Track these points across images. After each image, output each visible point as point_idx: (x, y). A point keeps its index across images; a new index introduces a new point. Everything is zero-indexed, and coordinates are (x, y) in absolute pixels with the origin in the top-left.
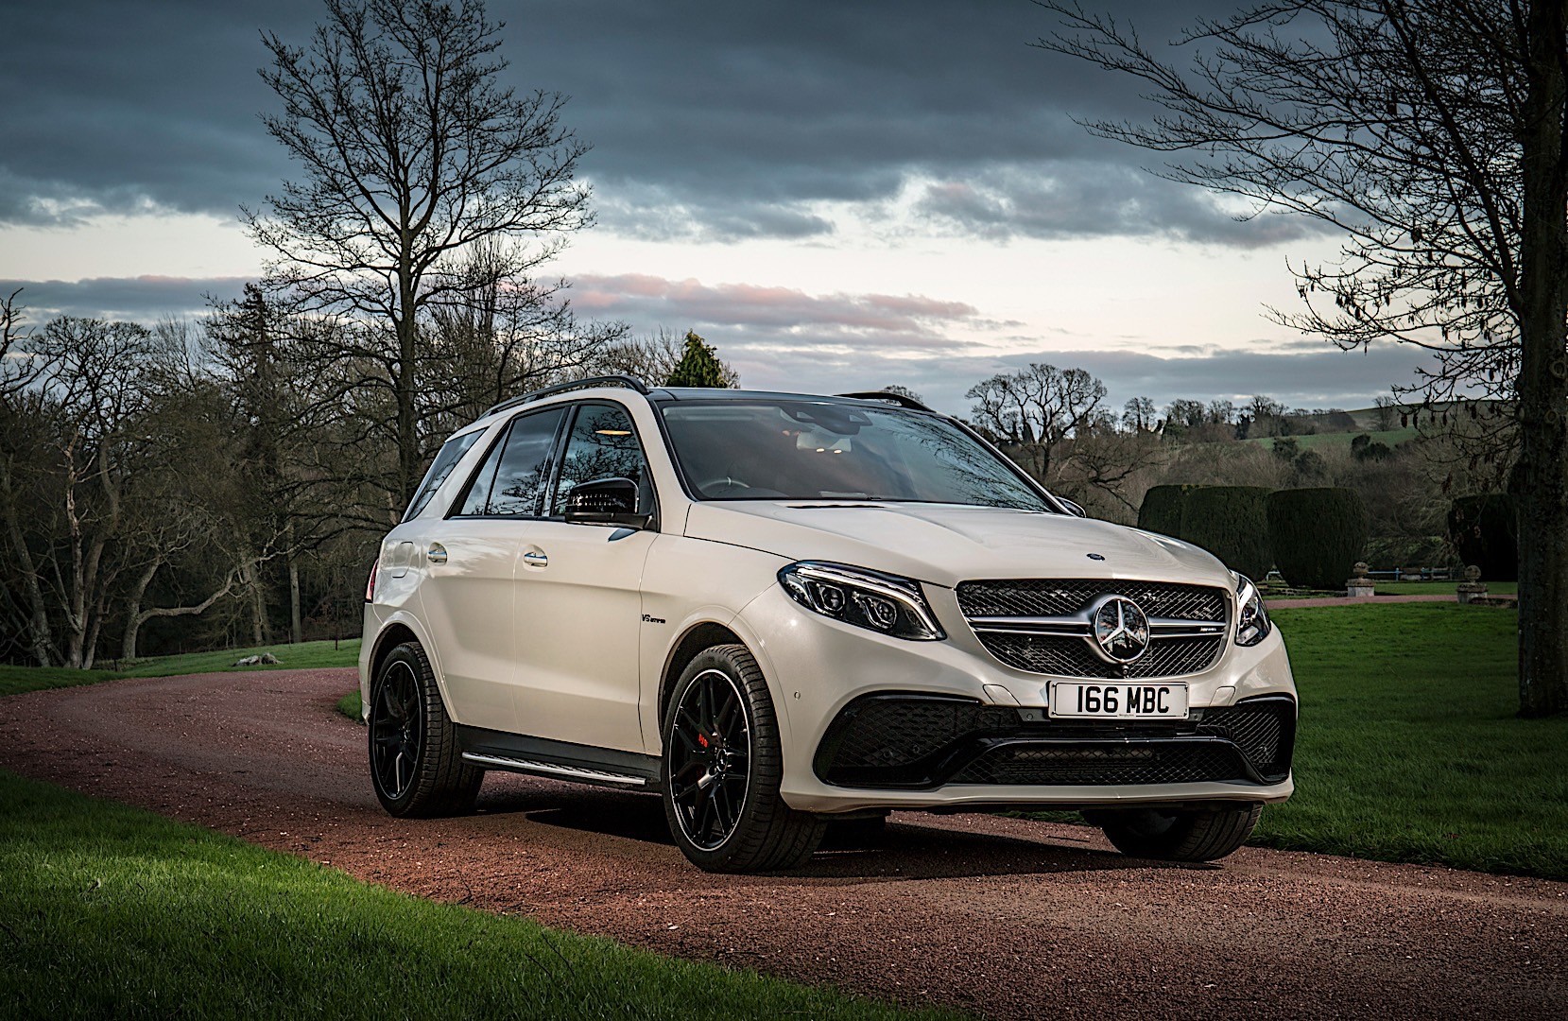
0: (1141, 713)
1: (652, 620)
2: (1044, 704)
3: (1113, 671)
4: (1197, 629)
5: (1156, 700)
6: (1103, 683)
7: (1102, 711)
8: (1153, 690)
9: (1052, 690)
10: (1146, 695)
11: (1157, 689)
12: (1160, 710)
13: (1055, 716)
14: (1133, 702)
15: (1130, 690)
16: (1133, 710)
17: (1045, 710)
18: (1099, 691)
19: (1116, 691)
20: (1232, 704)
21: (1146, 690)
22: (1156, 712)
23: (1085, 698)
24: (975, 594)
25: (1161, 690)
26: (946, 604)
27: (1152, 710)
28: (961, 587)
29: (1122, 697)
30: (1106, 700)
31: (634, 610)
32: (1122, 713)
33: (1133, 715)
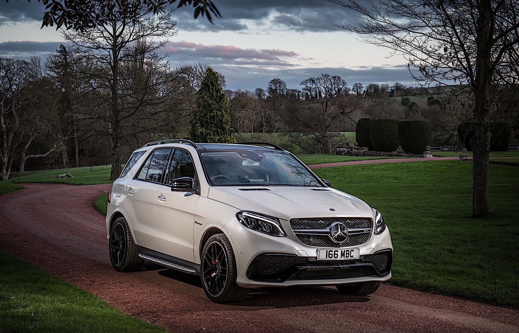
0: (345, 258)
1: (198, 223)
2: (316, 256)
3: (337, 245)
4: (363, 231)
5: (350, 254)
6: (334, 249)
7: (333, 258)
8: (349, 251)
9: (318, 252)
10: (347, 252)
11: (350, 250)
12: (351, 257)
13: (319, 260)
14: (343, 255)
15: (342, 251)
16: (343, 257)
17: (316, 258)
18: (332, 252)
19: (338, 251)
20: (373, 253)
21: (347, 251)
22: (350, 257)
23: (328, 254)
24: (295, 223)
25: (351, 251)
26: (287, 225)
27: (348, 257)
28: (291, 221)
29: (339, 253)
30: (335, 254)
31: (192, 219)
32: (339, 258)
33: (343, 258)
